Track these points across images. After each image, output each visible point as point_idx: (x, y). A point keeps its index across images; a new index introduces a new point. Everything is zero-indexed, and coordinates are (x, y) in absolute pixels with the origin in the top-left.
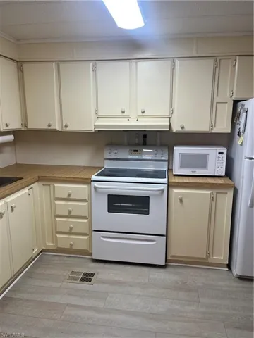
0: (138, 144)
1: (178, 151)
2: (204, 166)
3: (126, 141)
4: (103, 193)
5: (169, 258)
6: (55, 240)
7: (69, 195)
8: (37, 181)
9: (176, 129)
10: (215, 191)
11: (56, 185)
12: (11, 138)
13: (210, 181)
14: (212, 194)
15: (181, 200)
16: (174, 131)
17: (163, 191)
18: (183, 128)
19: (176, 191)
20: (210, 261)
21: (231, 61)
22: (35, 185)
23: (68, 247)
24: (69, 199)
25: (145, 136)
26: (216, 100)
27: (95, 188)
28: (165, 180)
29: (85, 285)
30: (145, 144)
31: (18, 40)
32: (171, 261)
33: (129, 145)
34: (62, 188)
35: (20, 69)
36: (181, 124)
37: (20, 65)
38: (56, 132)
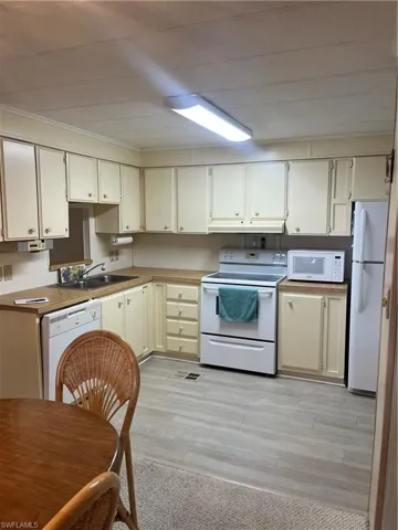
0: (255, 248)
1: (292, 254)
2: (321, 271)
3: (243, 244)
4: (212, 294)
5: (279, 368)
6: (165, 343)
7: (180, 296)
8: (151, 281)
9: (291, 231)
10: (327, 297)
11: (169, 285)
12: (130, 239)
13: (324, 286)
14: (323, 299)
15: (291, 305)
16: (290, 233)
17: (271, 294)
18: (298, 230)
19: (284, 294)
20: (324, 374)
21: (347, 163)
22: (149, 285)
23: (177, 349)
24: (180, 300)
25: (263, 239)
26: (333, 201)
27: (205, 289)
28: (274, 284)
29: (191, 382)
30: (263, 247)
31: (142, 148)
32: (282, 372)
33: (246, 248)
34: (175, 289)
35: (142, 175)
36: (296, 226)
37: (142, 170)
38: (171, 234)
